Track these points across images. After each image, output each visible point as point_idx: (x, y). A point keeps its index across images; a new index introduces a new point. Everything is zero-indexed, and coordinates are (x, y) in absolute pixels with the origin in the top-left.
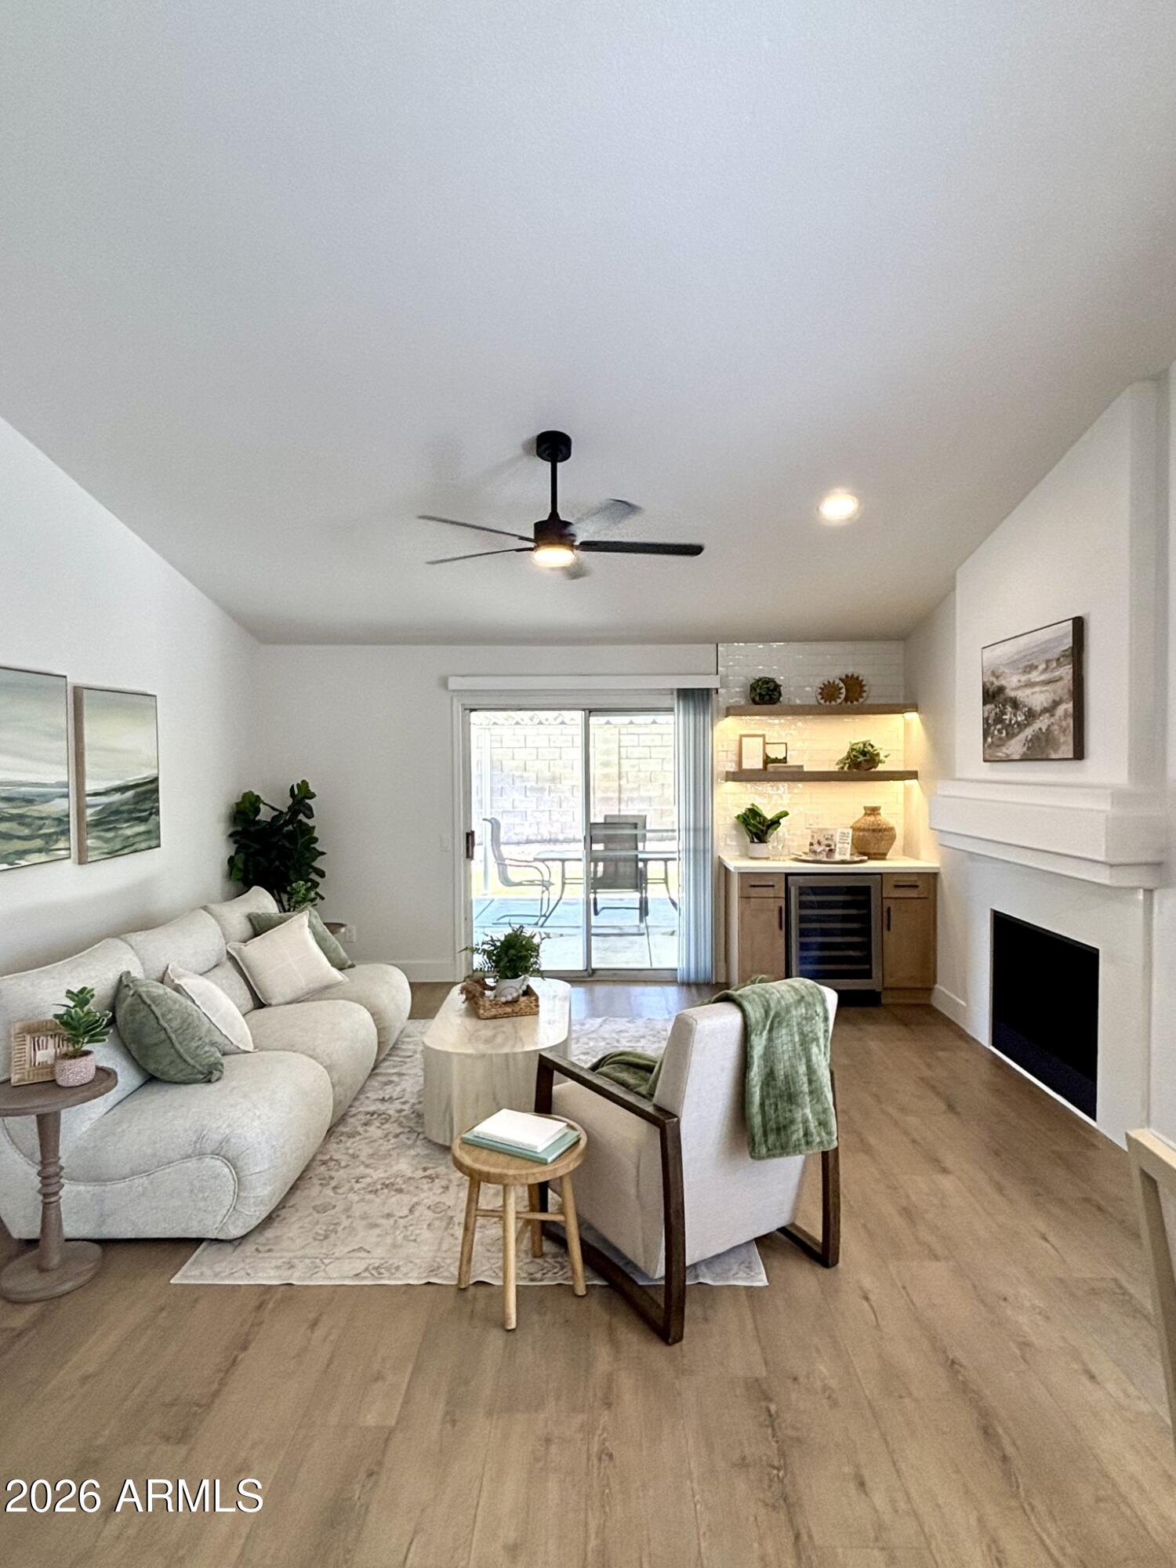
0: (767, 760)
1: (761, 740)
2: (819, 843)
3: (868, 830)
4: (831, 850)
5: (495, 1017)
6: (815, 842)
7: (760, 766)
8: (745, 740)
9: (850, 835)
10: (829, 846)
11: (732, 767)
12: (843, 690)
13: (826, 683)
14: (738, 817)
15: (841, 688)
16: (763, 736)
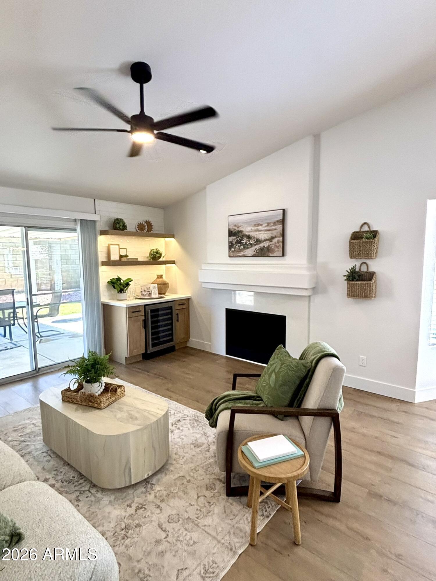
0: (121, 257)
1: (117, 246)
2: (145, 291)
3: (162, 284)
4: (150, 293)
5: (108, 405)
6: (143, 291)
7: (118, 259)
8: (111, 246)
9: (157, 287)
10: (149, 292)
11: (105, 260)
12: (146, 227)
13: (139, 223)
14: (108, 282)
15: (145, 226)
16: (118, 245)
